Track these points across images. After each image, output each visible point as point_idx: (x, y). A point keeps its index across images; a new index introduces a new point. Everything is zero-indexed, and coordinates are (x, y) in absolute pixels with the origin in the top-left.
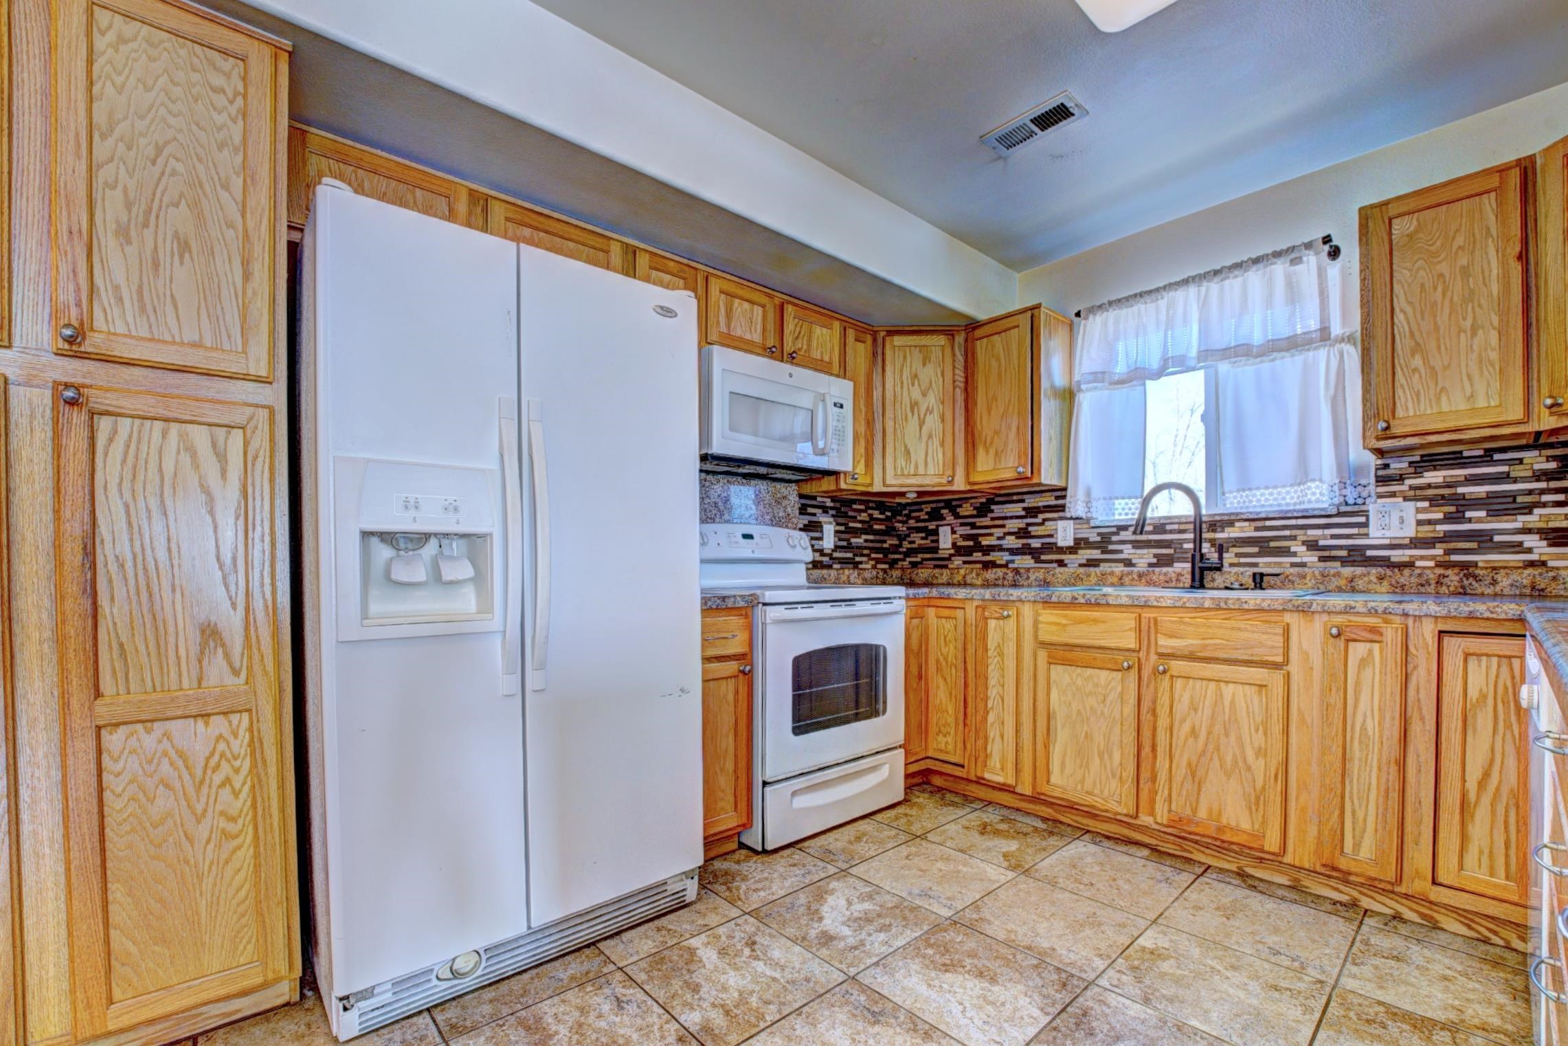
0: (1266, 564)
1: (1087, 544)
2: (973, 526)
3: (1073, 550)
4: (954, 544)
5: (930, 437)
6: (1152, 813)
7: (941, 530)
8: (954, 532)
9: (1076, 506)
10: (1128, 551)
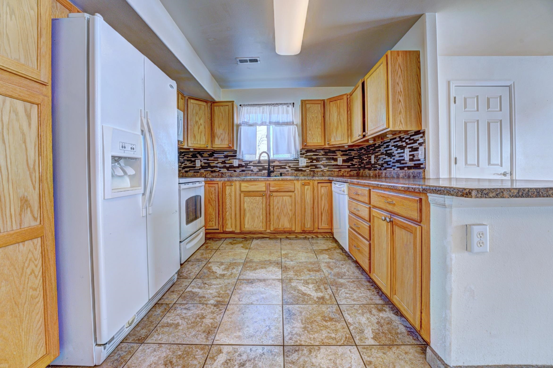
0: (282, 171)
1: (242, 166)
2: (208, 160)
3: (238, 167)
4: (201, 166)
5: (201, 132)
6: (270, 229)
7: (196, 161)
8: (201, 161)
9: (239, 156)
10: (252, 168)
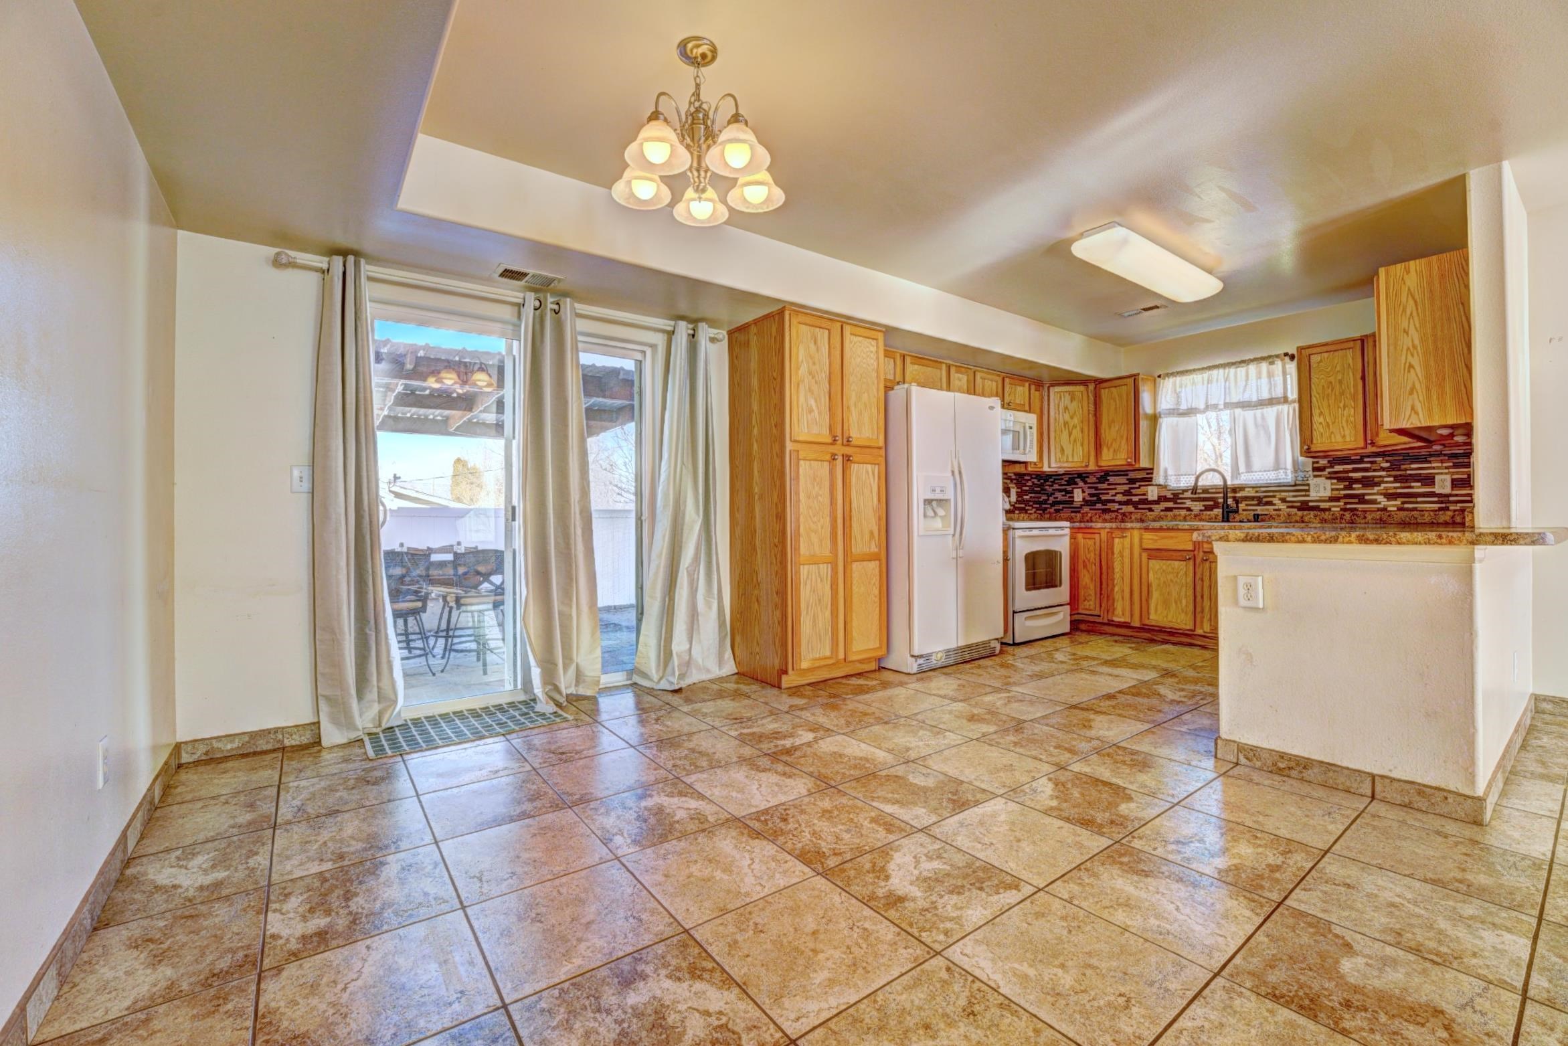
0: (1260, 510)
1: (1166, 499)
2: (1096, 489)
3: (1157, 502)
4: (1084, 499)
5: (1075, 441)
6: (1202, 627)
7: (1075, 491)
8: (1083, 492)
9: (1159, 479)
10: (1189, 503)
